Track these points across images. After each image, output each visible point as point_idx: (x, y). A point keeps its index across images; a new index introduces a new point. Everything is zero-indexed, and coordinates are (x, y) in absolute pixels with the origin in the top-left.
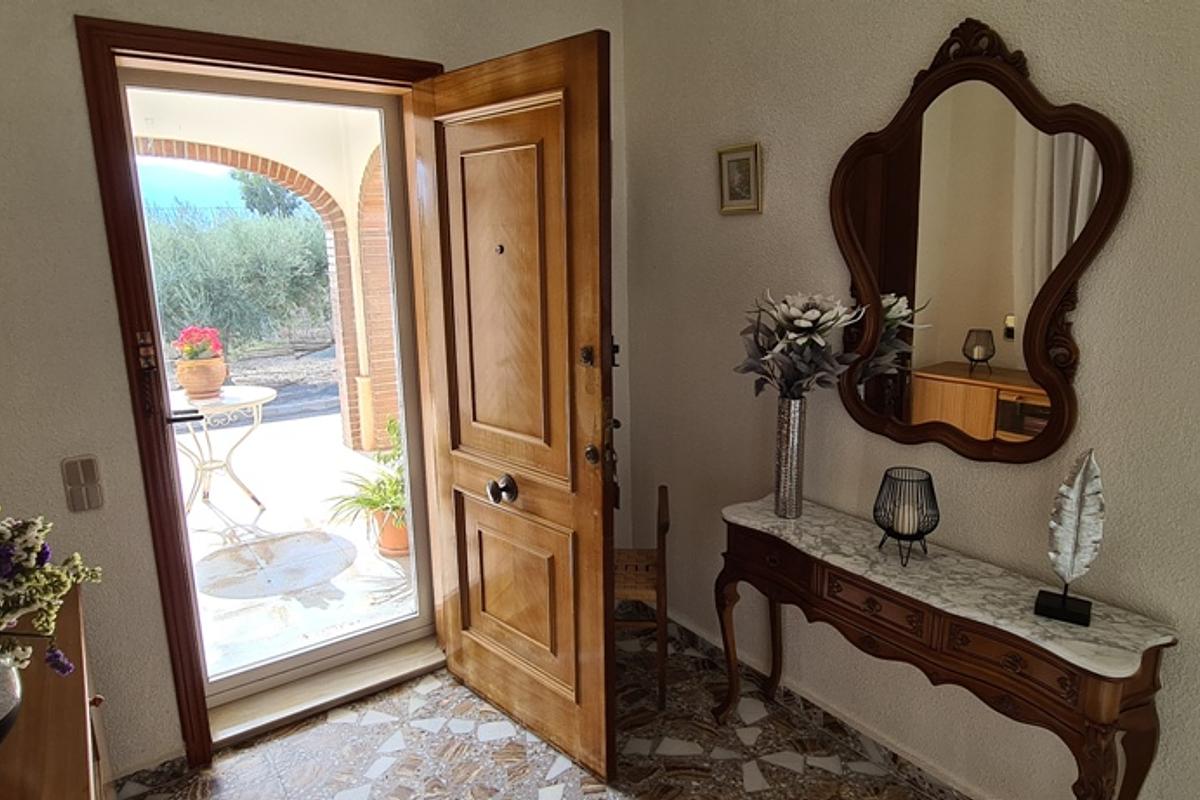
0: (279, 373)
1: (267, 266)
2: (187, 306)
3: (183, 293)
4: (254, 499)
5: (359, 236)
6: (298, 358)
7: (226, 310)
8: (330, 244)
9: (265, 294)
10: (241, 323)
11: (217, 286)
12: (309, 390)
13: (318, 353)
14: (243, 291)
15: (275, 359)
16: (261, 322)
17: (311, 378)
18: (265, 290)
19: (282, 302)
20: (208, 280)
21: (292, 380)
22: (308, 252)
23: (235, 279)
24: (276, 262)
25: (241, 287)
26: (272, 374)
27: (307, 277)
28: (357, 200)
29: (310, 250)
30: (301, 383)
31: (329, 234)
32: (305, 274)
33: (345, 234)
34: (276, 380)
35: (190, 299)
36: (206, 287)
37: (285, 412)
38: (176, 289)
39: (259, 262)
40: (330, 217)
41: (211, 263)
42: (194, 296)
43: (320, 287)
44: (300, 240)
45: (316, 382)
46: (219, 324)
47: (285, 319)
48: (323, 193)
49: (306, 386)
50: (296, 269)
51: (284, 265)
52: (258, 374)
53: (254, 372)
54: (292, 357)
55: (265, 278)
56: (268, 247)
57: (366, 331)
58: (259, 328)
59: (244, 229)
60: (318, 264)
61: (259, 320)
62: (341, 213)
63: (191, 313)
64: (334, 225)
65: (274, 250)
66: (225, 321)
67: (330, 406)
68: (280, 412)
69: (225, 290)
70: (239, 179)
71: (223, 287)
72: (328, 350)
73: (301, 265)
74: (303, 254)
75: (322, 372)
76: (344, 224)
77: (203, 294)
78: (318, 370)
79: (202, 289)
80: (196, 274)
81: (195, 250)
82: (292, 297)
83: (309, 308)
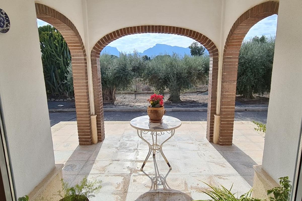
0: (192, 98)
1: (192, 69)
2: (171, 79)
3: (171, 76)
4: (168, 164)
5: (223, 59)
6: (197, 94)
7: (180, 81)
8: (211, 62)
9: (191, 77)
10: (184, 84)
11: (179, 74)
12: (199, 104)
13: (203, 93)
14: (185, 76)
15: (192, 94)
16: (189, 84)
17: (200, 101)
18: (191, 76)
19: (195, 79)
20: (177, 73)
21: (195, 101)
22: (204, 66)
23: (184, 73)
24: (195, 68)
25: (185, 75)
26: (190, 98)
27: (202, 73)
28: (225, 44)
29: (204, 65)
30: (197, 102)
31: (211, 59)
32: (202, 72)
33: (217, 59)
34: (191, 100)
35: (172, 78)
36: (177, 75)
37: (192, 110)
38: (169, 75)
39: (190, 68)
40: (212, 52)
41: (178, 68)
42: (173, 77)
43: (205, 76)
44: (202, 62)
45: (201, 102)
46: (178, 85)
47: (195, 84)
48: (211, 42)
49: (198, 103)
50: (200, 70)
51: (197, 69)
52: (187, 97)
53: (186, 97)
54: (196, 94)
55: (191, 72)
56: (193, 64)
57: (221, 97)
58: (188, 86)
59: (188, 60)
60: (206, 69)
61: (188, 84)
62: (217, 50)
63: (172, 81)
64: (214, 55)
65: (195, 65)
66: (180, 84)
67: (204, 110)
68: (190, 110)
69: (181, 76)
70: (191, 48)
71: (181, 75)
72: (206, 93)
73: (201, 69)
74: (202, 66)
75: (203, 99)
76: (218, 54)
77: (175, 76)
78: (202, 98)
79: (175, 75)
80: (175, 71)
81: (175, 65)
82: (198, 78)
83: (202, 81)
